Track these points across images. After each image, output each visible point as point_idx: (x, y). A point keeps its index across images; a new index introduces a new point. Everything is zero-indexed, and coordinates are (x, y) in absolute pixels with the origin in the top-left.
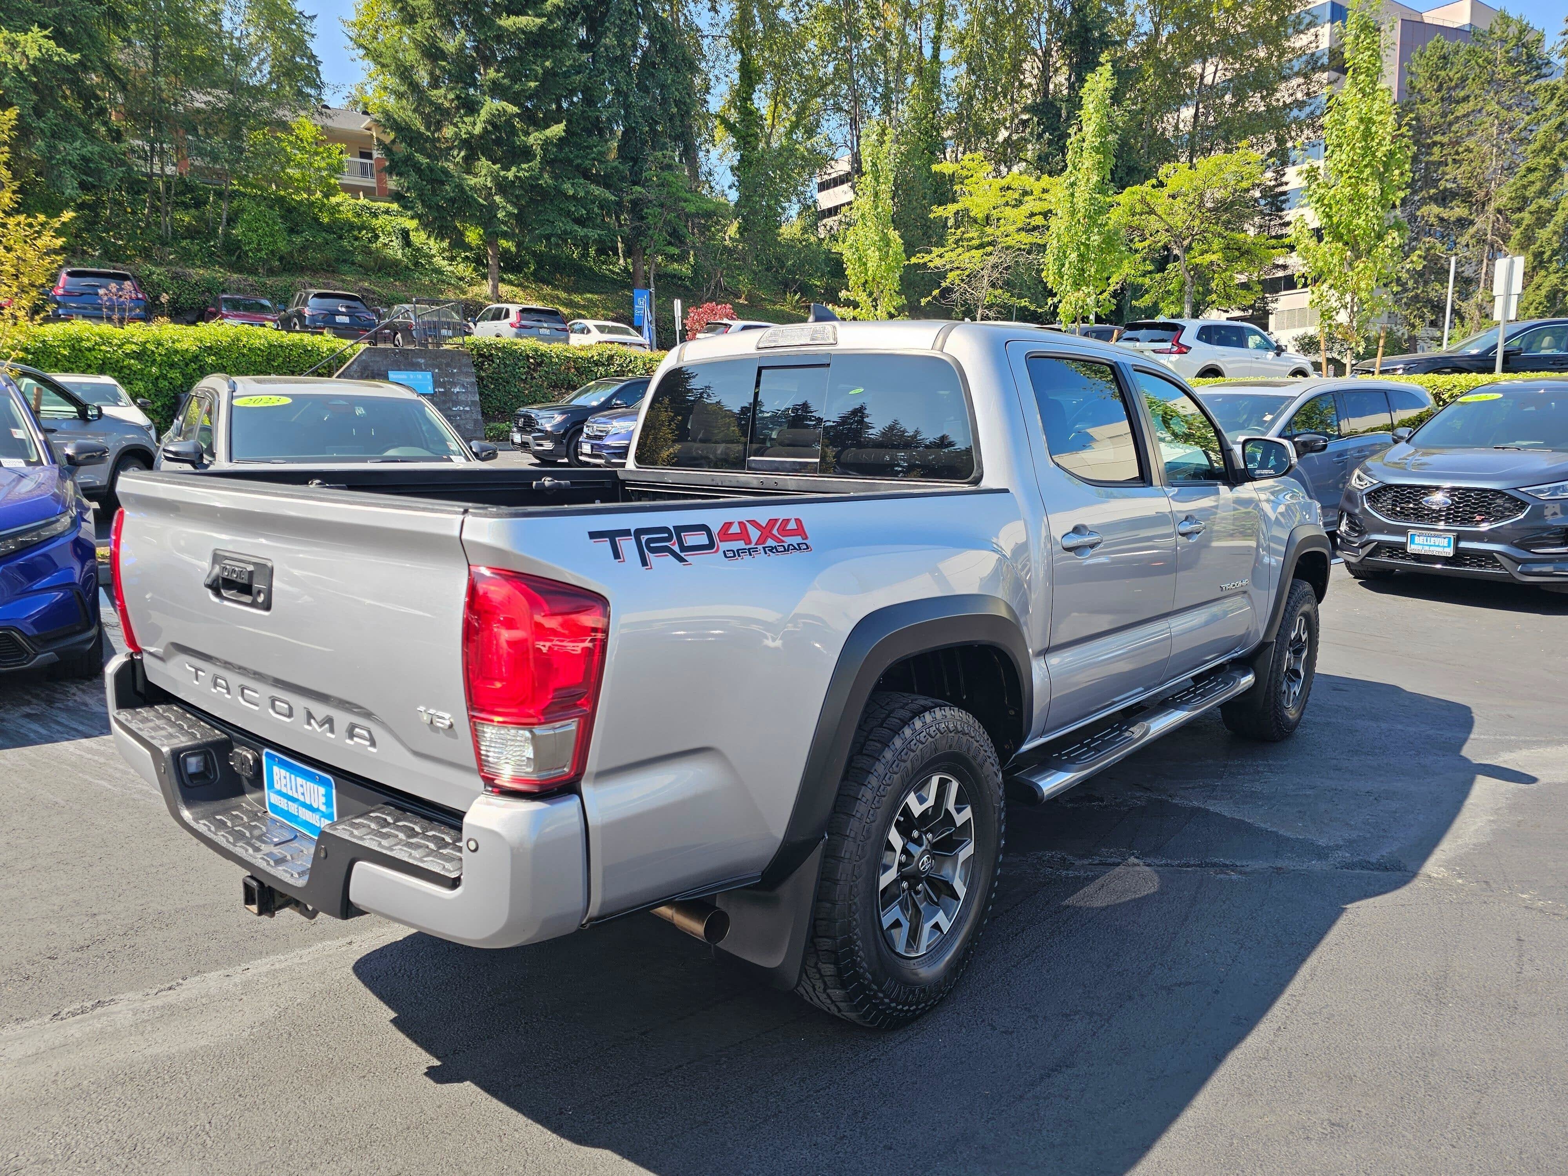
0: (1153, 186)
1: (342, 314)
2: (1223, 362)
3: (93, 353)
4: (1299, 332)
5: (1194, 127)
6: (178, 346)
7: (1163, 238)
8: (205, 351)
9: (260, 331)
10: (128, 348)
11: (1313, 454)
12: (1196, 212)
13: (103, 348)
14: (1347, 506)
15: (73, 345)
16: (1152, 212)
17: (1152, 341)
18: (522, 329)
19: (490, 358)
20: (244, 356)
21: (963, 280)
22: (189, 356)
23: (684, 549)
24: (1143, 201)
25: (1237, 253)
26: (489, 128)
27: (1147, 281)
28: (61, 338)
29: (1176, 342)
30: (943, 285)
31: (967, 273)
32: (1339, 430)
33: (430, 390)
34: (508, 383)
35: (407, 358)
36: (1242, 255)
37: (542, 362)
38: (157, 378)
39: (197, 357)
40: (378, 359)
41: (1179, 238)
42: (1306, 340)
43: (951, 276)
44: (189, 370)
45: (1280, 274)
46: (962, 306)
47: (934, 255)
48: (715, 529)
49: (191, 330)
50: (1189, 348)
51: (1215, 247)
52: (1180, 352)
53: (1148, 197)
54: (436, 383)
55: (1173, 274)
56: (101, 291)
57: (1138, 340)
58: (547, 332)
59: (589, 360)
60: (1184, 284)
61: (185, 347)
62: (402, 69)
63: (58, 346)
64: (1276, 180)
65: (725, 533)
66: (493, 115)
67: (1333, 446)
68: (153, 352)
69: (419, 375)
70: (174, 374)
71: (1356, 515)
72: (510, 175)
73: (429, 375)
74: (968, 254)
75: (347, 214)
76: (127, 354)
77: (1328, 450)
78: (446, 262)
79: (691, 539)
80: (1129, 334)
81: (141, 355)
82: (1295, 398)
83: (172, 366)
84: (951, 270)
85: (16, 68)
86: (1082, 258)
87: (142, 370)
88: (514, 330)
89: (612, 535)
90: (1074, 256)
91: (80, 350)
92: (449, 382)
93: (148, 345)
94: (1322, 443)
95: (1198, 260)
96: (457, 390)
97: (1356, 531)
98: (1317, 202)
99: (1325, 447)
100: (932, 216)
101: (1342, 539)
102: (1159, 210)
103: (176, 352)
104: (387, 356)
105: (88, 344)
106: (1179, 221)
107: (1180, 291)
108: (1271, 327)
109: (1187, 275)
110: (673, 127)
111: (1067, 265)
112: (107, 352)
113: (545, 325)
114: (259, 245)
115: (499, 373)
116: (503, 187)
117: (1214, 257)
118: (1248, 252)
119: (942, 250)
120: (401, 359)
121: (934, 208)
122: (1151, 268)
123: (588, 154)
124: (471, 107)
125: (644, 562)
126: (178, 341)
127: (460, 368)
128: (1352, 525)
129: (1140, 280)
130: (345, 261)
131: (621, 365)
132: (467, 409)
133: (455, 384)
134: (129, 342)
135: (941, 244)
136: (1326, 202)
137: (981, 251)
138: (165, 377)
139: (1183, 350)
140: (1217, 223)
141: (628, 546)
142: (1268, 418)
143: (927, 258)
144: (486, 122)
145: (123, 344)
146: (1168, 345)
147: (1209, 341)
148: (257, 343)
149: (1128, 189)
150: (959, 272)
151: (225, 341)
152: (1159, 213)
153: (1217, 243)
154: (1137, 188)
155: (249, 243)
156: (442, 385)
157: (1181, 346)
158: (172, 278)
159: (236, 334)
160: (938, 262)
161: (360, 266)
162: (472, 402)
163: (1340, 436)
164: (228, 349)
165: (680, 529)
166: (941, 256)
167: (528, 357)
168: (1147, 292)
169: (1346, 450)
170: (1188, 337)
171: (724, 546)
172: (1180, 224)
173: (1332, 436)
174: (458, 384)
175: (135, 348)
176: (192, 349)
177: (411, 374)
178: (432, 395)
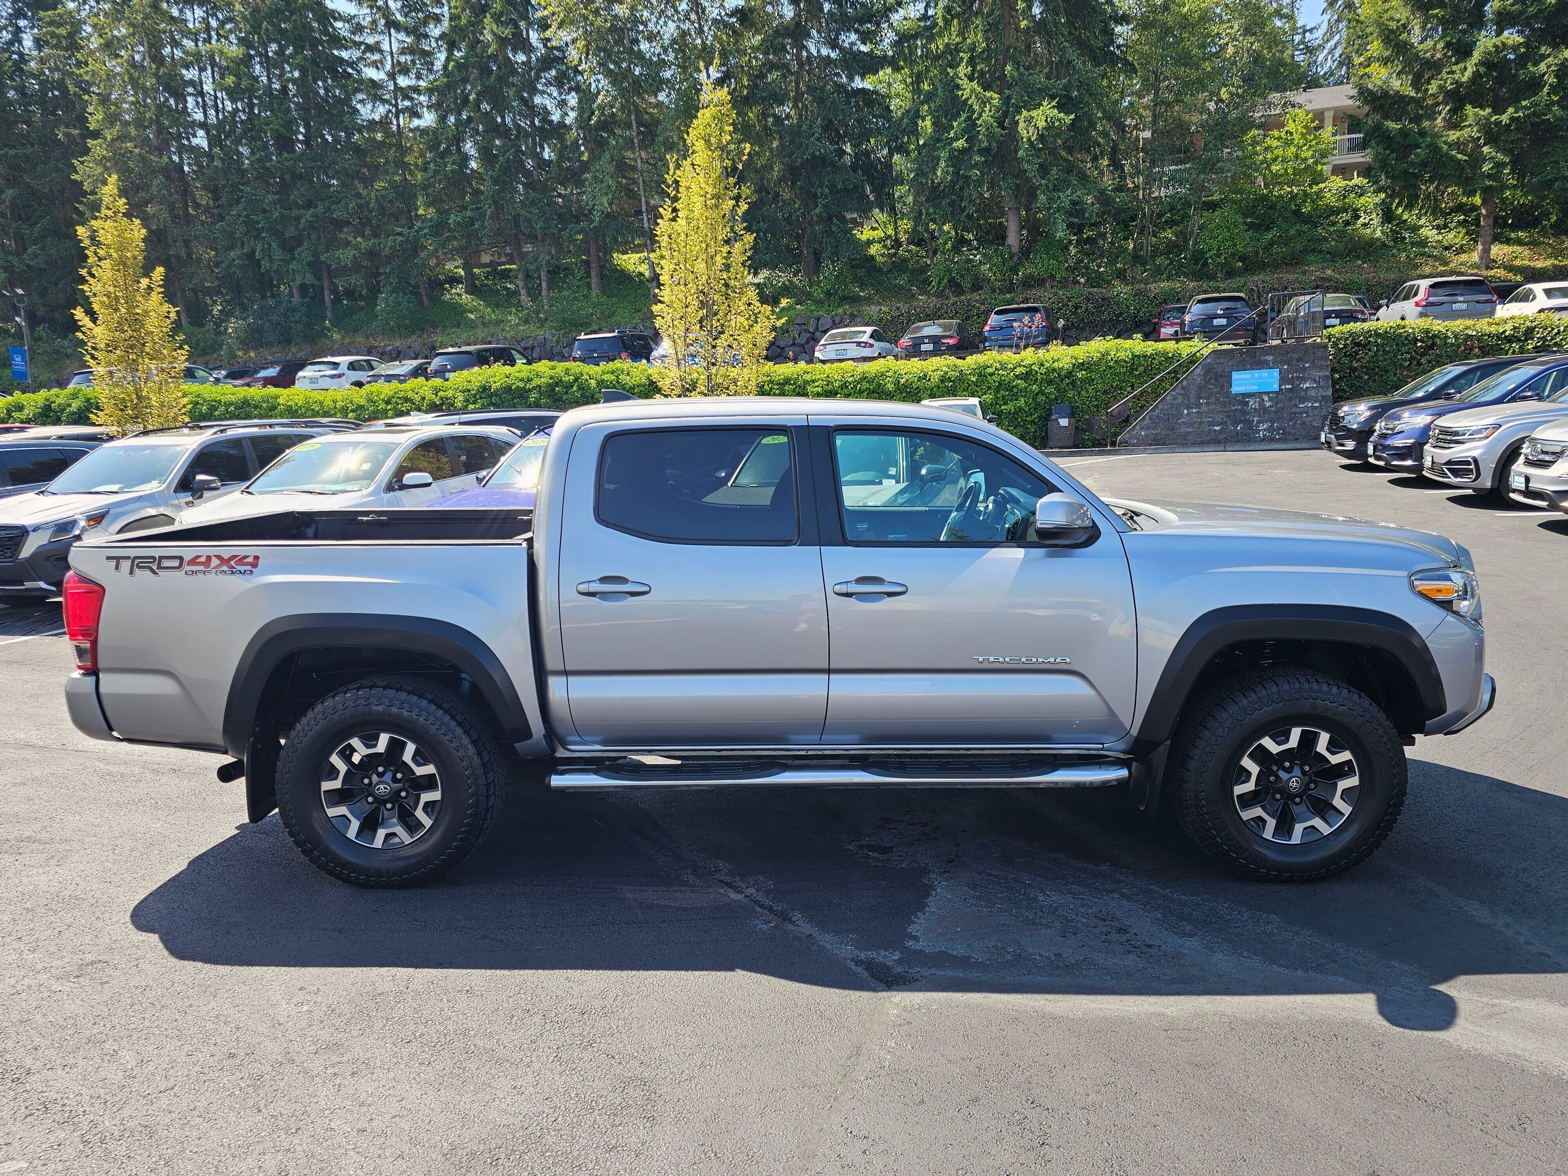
1: (1220, 317)
3: (992, 377)
6: (1056, 365)
8: (1078, 367)
9: (1127, 344)
10: (1018, 371)
13: (1000, 372)
18: (1428, 308)
19: (1366, 345)
20: (1111, 367)
22: (1063, 373)
23: (159, 567)
26: (1482, 70)
33: (1275, 387)
34: (1387, 372)
35: (1254, 357)
37: (1434, 344)
38: (1037, 394)
39: (1071, 372)
40: (1221, 360)
44: (1064, 385)
48: (187, 558)
54: (1283, 380)
56: (1015, 324)
58: (1464, 306)
59: (1498, 336)
61: (1061, 365)
62: (1386, 32)
65: (194, 561)
66: (1490, 53)
68: (1036, 372)
69: (1265, 373)
70: (1050, 389)
72: (1505, 118)
73: (1276, 373)
75: (1330, 199)
76: (1017, 376)
78: (1435, 232)
79: (166, 563)
81: (1028, 376)
83: (1050, 382)
85: (1029, 139)
87: (1026, 388)
88: (1420, 309)
89: (118, 559)
92: (1298, 377)
93: (1033, 367)
96: (1307, 385)
103: (1054, 370)
104: (1233, 357)
105: (990, 370)
112: (1003, 375)
113: (1461, 299)
114: (1219, 250)
115: (1377, 361)
116: (1492, 133)
120: (1248, 358)
124: (1463, 51)
125: (131, 572)
126: (1058, 360)
127: (1313, 362)
130: (1313, 250)
131: (1544, 339)
132: (1317, 405)
133: (1304, 380)
134: (1020, 366)
138: (1043, 394)
141: (126, 565)
144: (1481, 63)
145: (1015, 368)
148: (1122, 355)
151: (1097, 356)
155: (1210, 250)
156: (1290, 381)
158: (1136, 295)
159: (1107, 348)
161: (1328, 253)
162: (1323, 397)
164: (1098, 364)
165: (161, 558)
167: (1416, 340)
171: (188, 568)
174: (1308, 379)
175: (1024, 370)
176: (1066, 366)
177: (1256, 373)
178: (1277, 393)
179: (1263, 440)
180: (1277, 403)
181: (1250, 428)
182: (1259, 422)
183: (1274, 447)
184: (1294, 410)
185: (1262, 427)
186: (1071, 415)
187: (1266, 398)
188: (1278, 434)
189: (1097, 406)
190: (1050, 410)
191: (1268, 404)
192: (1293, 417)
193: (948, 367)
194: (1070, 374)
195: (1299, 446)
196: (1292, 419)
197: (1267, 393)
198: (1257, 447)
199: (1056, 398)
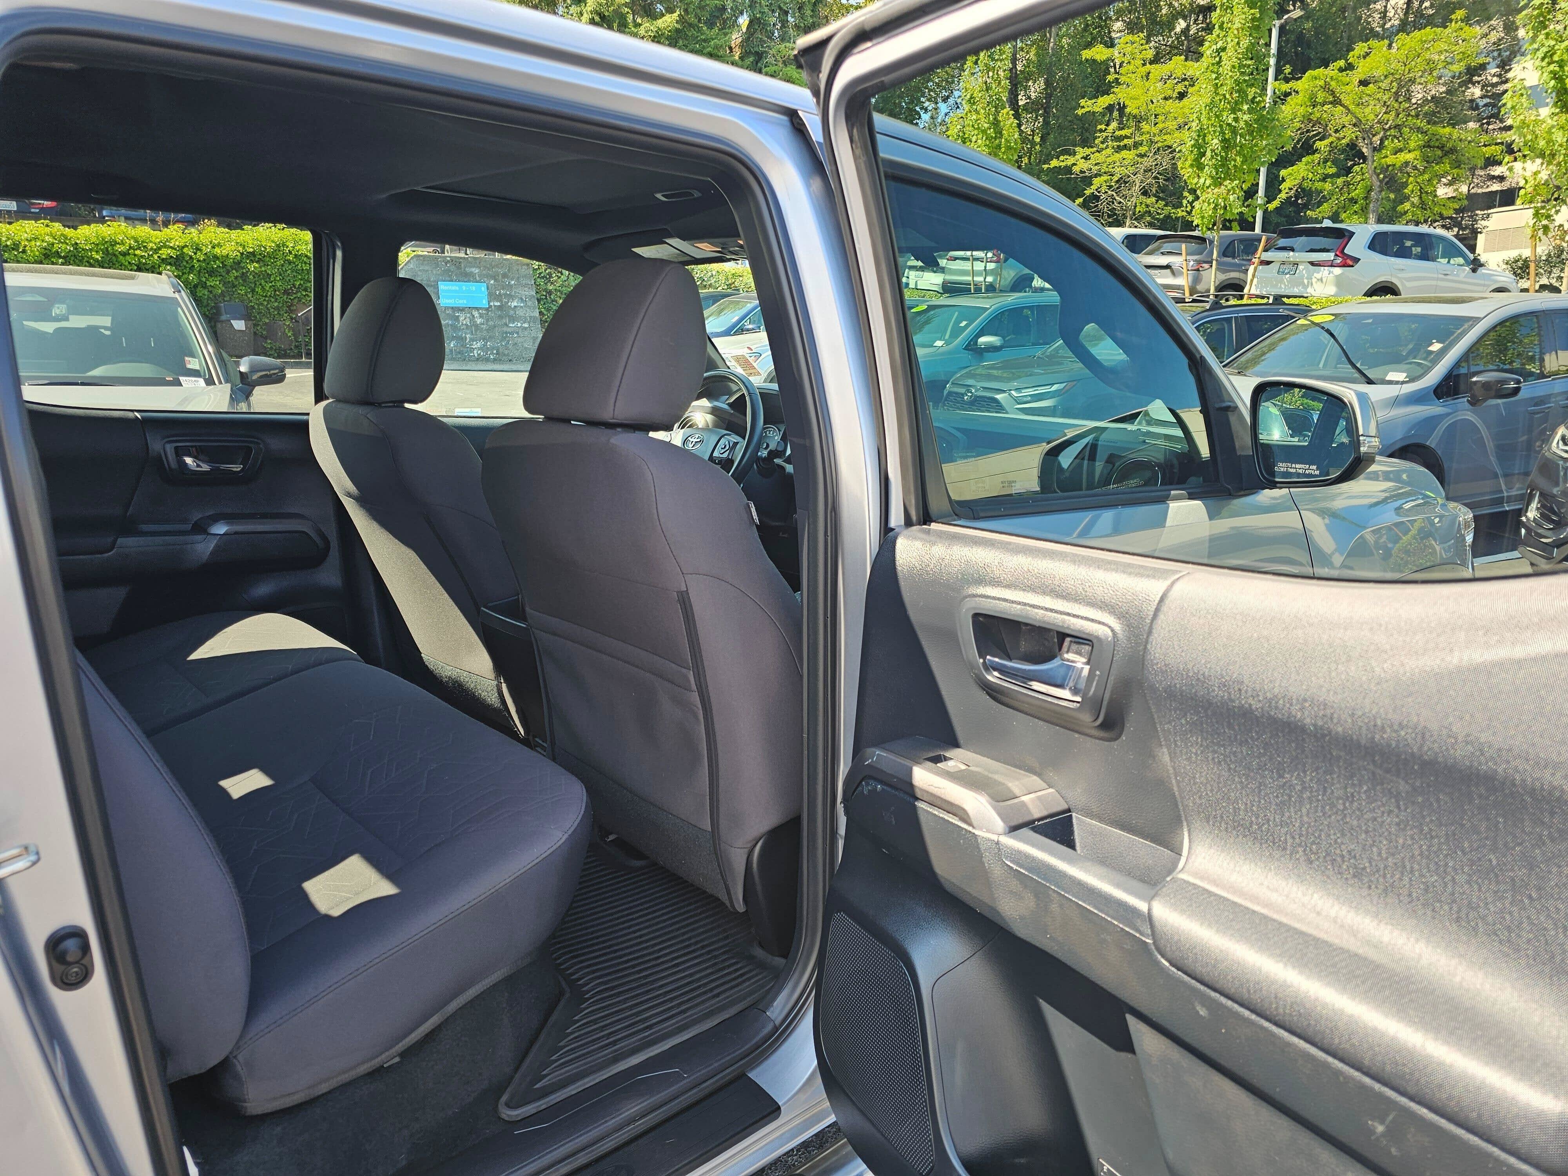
0: (1341, 70)
2: (1399, 278)
3: (128, 258)
4: (1512, 254)
5: (1406, 13)
6: (217, 251)
7: (1349, 134)
8: (248, 257)
10: (165, 253)
11: (1500, 401)
12: (1392, 102)
13: (138, 252)
14: (1542, 483)
15: (107, 249)
16: (1337, 102)
17: (1312, 251)
20: (290, 262)
21: (1110, 187)
22: (229, 262)
24: (1326, 88)
25: (1439, 153)
27: (1328, 186)
28: (94, 240)
29: (1342, 253)
30: (1088, 192)
31: (1115, 178)
32: (1542, 366)
33: (484, 303)
35: (459, 268)
36: (1446, 154)
38: (196, 286)
39: (239, 263)
40: (426, 268)
41: (1368, 133)
42: (1520, 264)
43: (1097, 182)
44: (231, 278)
45: (1496, 187)
46: (1109, 216)
47: (1078, 157)
49: (235, 234)
50: (1357, 260)
51: (1412, 145)
52: (1344, 265)
53: (1333, 84)
54: (492, 296)
55: (1359, 178)
57: (1292, 250)
60: (1369, 191)
61: (225, 252)
63: (91, 250)
64: (1500, 76)
67: (1528, 390)
68: (191, 257)
69: (473, 286)
71: (1554, 496)
73: (483, 287)
74: (1117, 157)
76: (163, 260)
77: (1522, 395)
80: (1282, 242)
81: (179, 261)
82: (1478, 320)
83: (212, 273)
84: (1096, 176)
86: (1227, 144)
90: (1215, 142)
91: (115, 255)
92: (506, 294)
93: (185, 250)
94: (1512, 385)
95: (1390, 160)
96: (515, 304)
97: (1552, 521)
98: (1543, 59)
99: (1516, 391)
100: (1080, 112)
101: (1529, 530)
102: (1346, 100)
103: (216, 257)
104: (437, 266)
105: (120, 248)
106: (1370, 113)
107: (1366, 198)
108: (1479, 249)
109: (1374, 178)
110: (802, 17)
111: (1209, 154)
112: (142, 257)
117: (1409, 157)
118: (1453, 150)
119: (1088, 151)
120: (453, 268)
121: (1082, 102)
122: (1333, 170)
123: (704, 48)
126: (219, 245)
127: (518, 279)
128: (1547, 511)
129: (1319, 185)
132: (526, 325)
133: (511, 297)
134: (165, 246)
135: (1086, 143)
136: (1556, 58)
137: (1133, 152)
138: (205, 287)
139: (1350, 262)
140: (1417, 116)
142: (1436, 347)
143: (1070, 160)
145: (160, 249)
146: (1331, 256)
147: (1384, 252)
149: (1310, 73)
150: (1105, 178)
151: (270, 246)
152: (1347, 103)
153: (1415, 141)
154: (1320, 71)
156: (498, 298)
157: (1346, 256)
159: (281, 239)
160: (1082, 165)
162: (531, 317)
163: (1542, 376)
164: (273, 255)
166: (1086, 158)
168: (1325, 199)
169: (1550, 395)
170: (1356, 247)
172: (1372, 117)
173: (1531, 374)
174: (516, 297)
175: (173, 253)
176: (233, 255)
177: (464, 286)
178: (487, 309)
179: (478, 359)
180: (488, 320)
181: (464, 346)
182: (472, 340)
183: (490, 368)
184: (505, 329)
185: (477, 345)
186: (247, 317)
187: (476, 314)
188: (492, 353)
189: (277, 308)
190: (217, 308)
191: (479, 321)
192: (505, 336)
193: (51, 235)
194: (237, 264)
195: (514, 367)
196: (503, 339)
197: (477, 309)
198: (475, 367)
199: (223, 294)
